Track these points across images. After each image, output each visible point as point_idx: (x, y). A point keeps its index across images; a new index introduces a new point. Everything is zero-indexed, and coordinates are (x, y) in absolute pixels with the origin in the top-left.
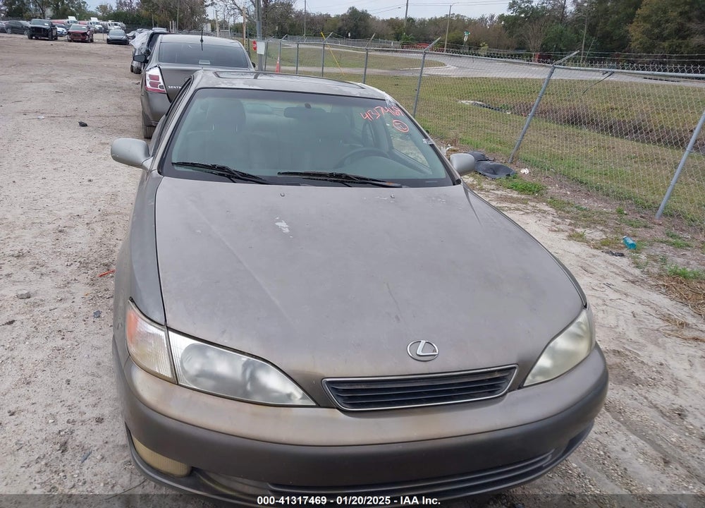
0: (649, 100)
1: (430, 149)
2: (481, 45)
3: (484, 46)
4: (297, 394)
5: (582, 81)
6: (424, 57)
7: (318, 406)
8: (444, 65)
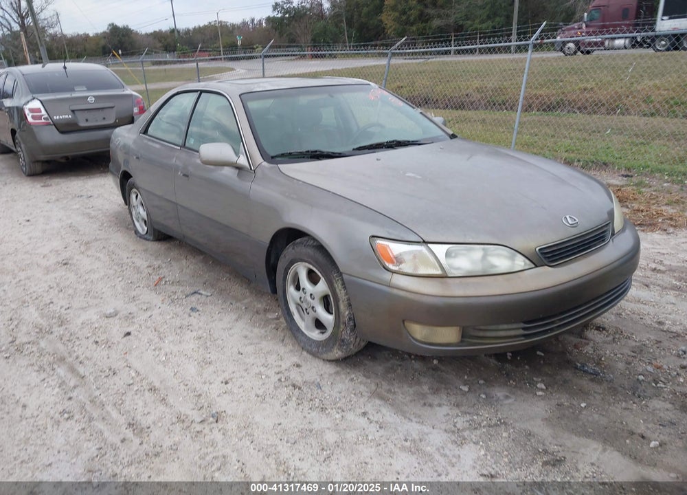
0: (426, 75)
1: (420, 115)
2: (255, 47)
3: (257, 47)
4: (520, 262)
5: (364, 67)
6: (197, 65)
7: (536, 266)
8: (233, 69)
